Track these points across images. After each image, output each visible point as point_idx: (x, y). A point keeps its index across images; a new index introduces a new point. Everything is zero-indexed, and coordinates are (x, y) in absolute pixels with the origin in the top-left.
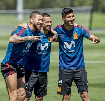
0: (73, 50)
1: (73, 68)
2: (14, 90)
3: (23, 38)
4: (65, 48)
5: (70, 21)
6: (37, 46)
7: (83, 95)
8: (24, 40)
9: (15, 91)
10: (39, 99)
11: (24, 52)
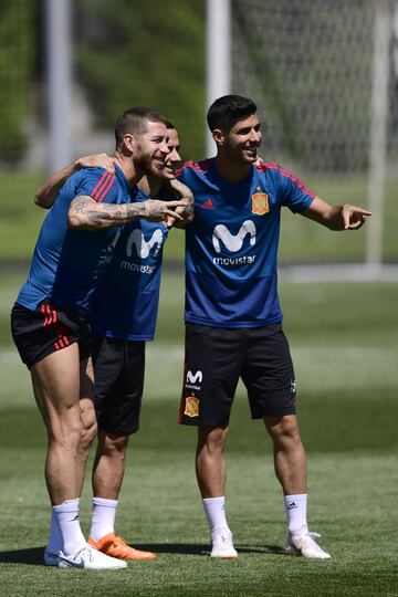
0: (247, 255)
1: (245, 325)
2: (70, 407)
3: (123, 209)
4: (218, 250)
5: (248, 144)
6: (126, 243)
7: (282, 427)
8: (126, 216)
9: (72, 409)
10: (116, 445)
11: (101, 262)
